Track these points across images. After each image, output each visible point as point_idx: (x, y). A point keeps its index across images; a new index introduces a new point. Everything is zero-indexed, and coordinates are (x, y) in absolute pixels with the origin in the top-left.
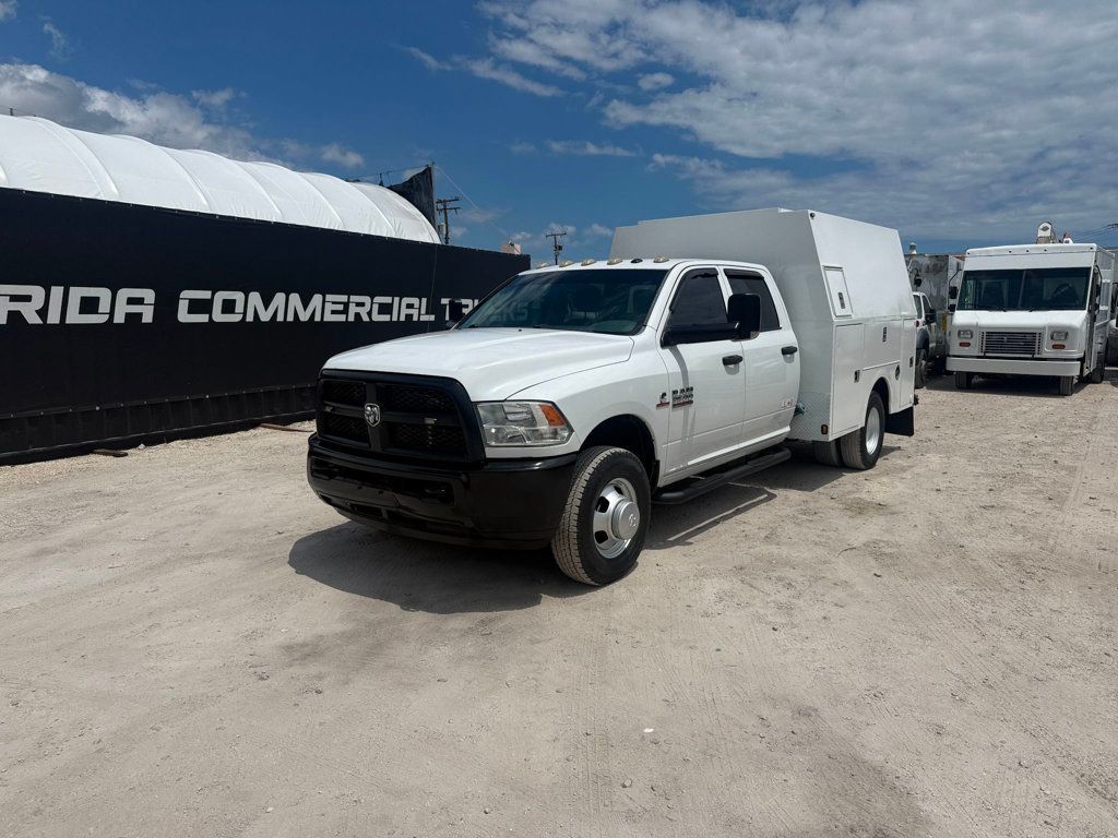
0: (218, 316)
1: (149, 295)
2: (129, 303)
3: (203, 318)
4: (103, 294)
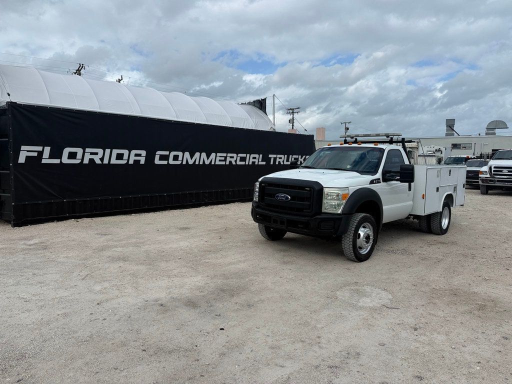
0: (171, 162)
1: (143, 153)
2: (135, 156)
3: (165, 162)
4: (125, 152)
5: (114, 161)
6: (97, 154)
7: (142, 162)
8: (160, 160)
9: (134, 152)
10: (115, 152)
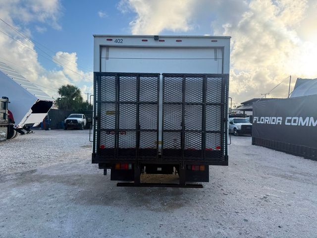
0: (293, 124)
1: (281, 118)
2: (278, 120)
3: (289, 124)
4: (275, 118)
5: (272, 123)
6: (267, 119)
7: (281, 124)
8: (288, 122)
9: (278, 118)
10: (273, 118)
